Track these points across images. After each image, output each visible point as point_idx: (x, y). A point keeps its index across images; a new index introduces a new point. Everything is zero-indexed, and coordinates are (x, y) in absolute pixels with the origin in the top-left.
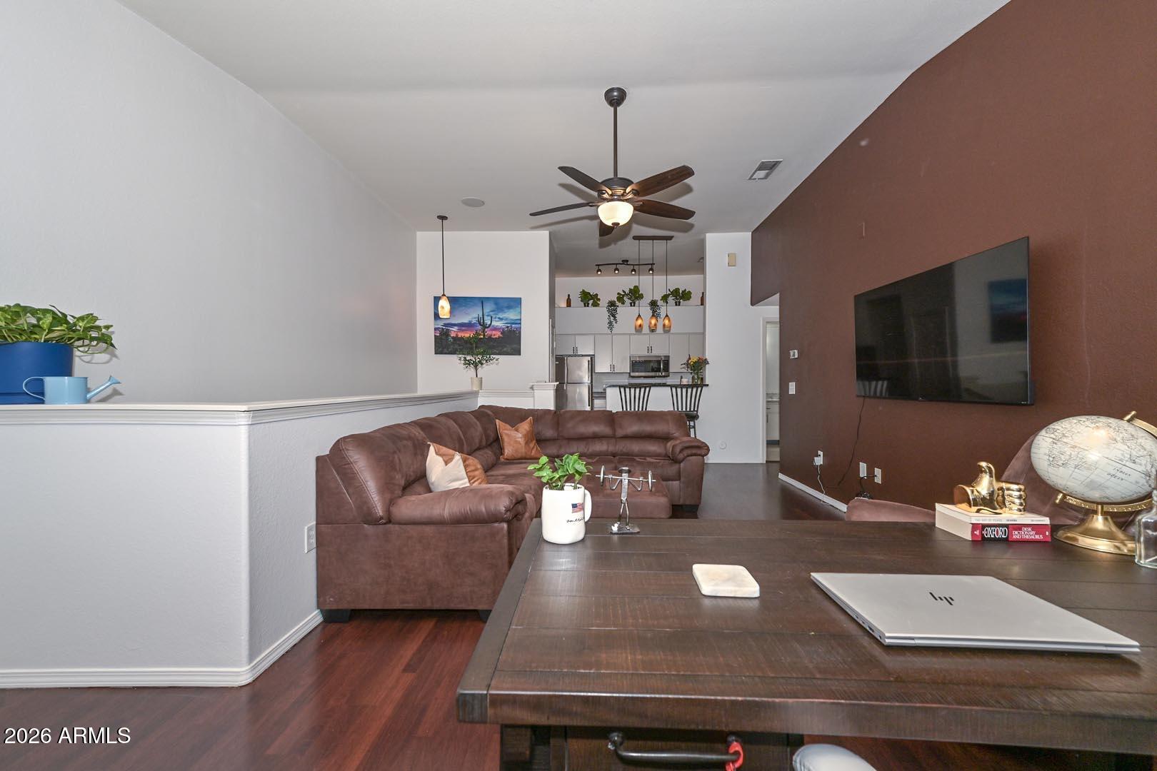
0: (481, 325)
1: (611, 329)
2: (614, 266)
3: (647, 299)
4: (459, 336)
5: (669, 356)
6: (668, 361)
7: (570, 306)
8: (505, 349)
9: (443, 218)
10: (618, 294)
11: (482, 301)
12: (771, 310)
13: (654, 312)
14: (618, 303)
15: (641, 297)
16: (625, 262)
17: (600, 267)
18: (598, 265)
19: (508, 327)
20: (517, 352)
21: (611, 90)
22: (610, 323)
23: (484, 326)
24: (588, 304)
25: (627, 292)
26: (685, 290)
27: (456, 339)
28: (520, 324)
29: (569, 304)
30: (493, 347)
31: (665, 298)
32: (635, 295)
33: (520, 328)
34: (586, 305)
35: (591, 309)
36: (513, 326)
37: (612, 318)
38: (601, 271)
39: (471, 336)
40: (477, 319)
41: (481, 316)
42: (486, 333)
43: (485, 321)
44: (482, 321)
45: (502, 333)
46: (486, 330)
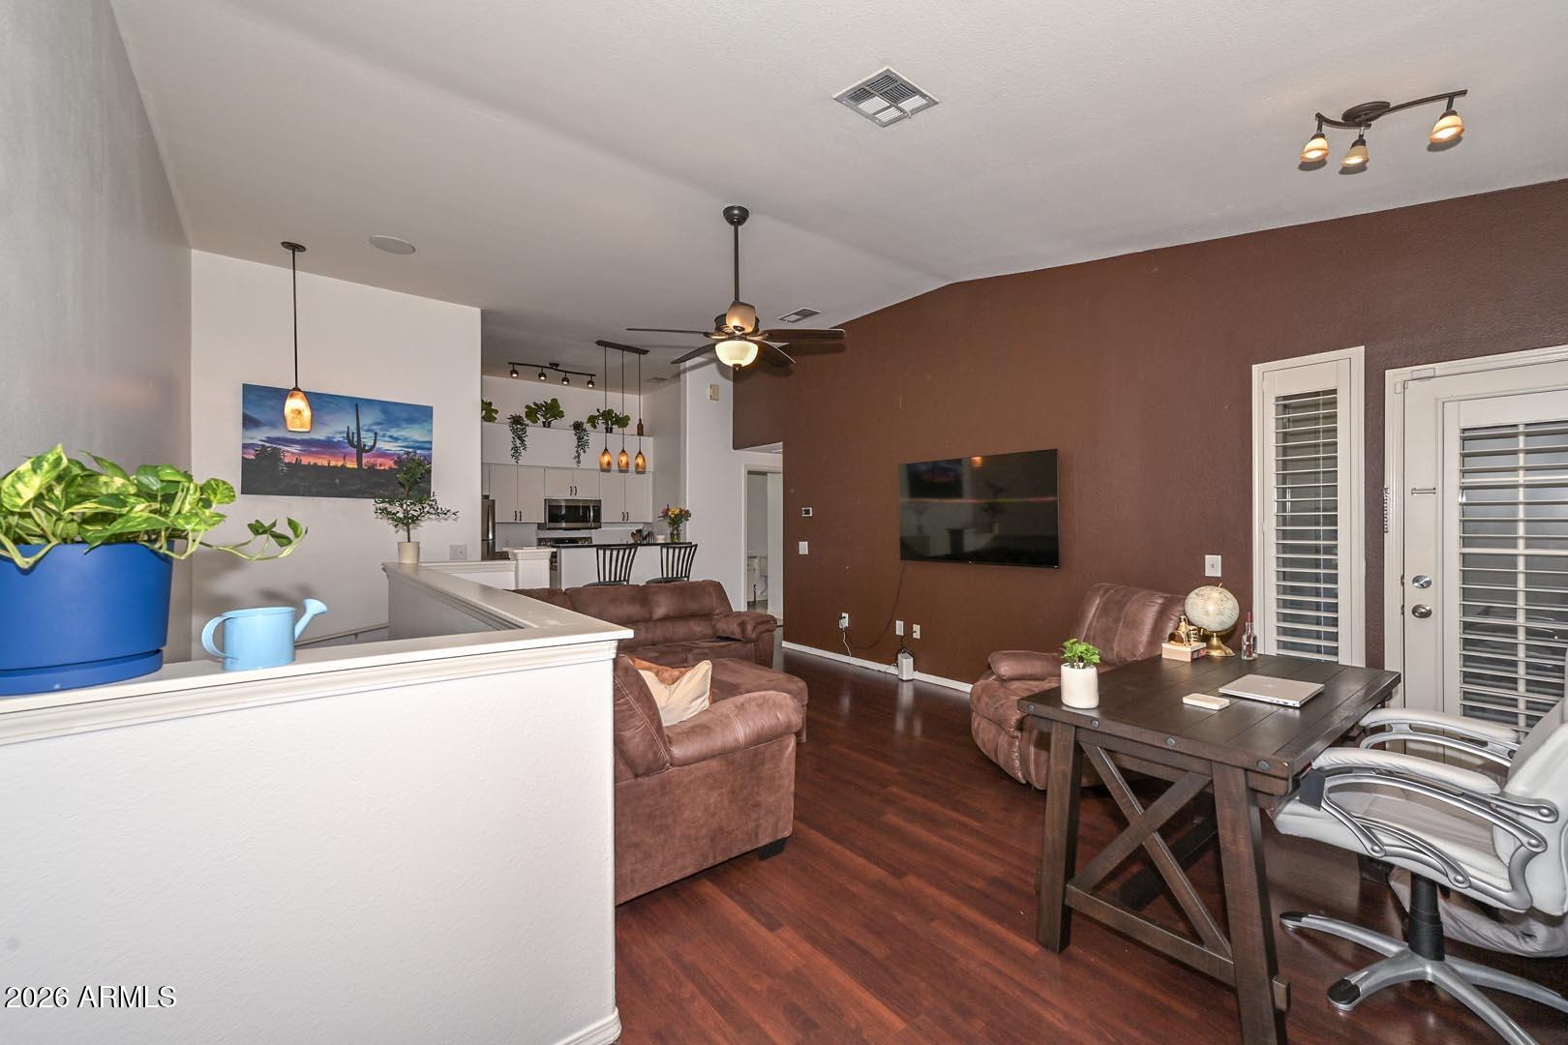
0: (351, 443)
1: (517, 458)
2: (539, 370)
3: (570, 418)
4: (303, 463)
5: (600, 501)
6: (599, 508)
9: (295, 247)
10: (528, 406)
11: (357, 405)
12: (770, 458)
13: (580, 439)
14: (527, 421)
15: (561, 415)
16: (554, 366)
17: (517, 368)
18: (514, 364)
19: (408, 453)
21: (732, 208)
22: (515, 449)
23: (361, 450)
25: (541, 405)
26: (619, 413)
27: (296, 467)
28: (431, 449)
30: (378, 485)
31: (592, 420)
32: (551, 411)
33: (431, 455)
36: (418, 452)
37: (518, 441)
38: (517, 373)
39: (333, 464)
40: (345, 435)
41: (355, 431)
42: (364, 461)
43: (363, 440)
44: (355, 439)
45: (396, 462)
46: (364, 455)
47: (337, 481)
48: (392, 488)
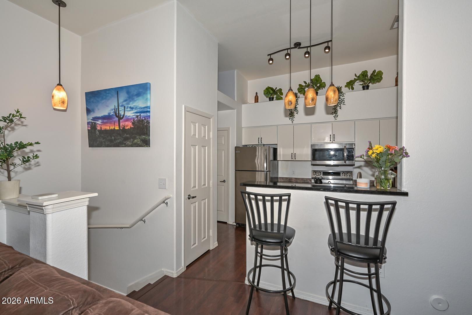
0: (117, 117)
1: (293, 120)
2: (286, 52)
4: (103, 129)
5: (353, 144)
6: (353, 149)
7: (258, 102)
8: (136, 141)
10: (300, 85)
11: (117, 91)
14: (299, 95)
15: (324, 85)
16: (298, 45)
17: (272, 56)
18: (270, 55)
19: (137, 117)
20: (146, 143)
23: (120, 118)
24: (273, 98)
25: (308, 81)
26: (374, 71)
27: (101, 131)
29: (256, 100)
30: (126, 139)
31: (350, 85)
32: (317, 84)
34: (271, 99)
35: (275, 102)
38: (272, 60)
39: (111, 128)
40: (114, 111)
41: (117, 107)
42: (121, 124)
43: (120, 112)
44: (117, 113)
45: (133, 124)
46: (121, 121)
47: (113, 137)
48: (132, 140)
